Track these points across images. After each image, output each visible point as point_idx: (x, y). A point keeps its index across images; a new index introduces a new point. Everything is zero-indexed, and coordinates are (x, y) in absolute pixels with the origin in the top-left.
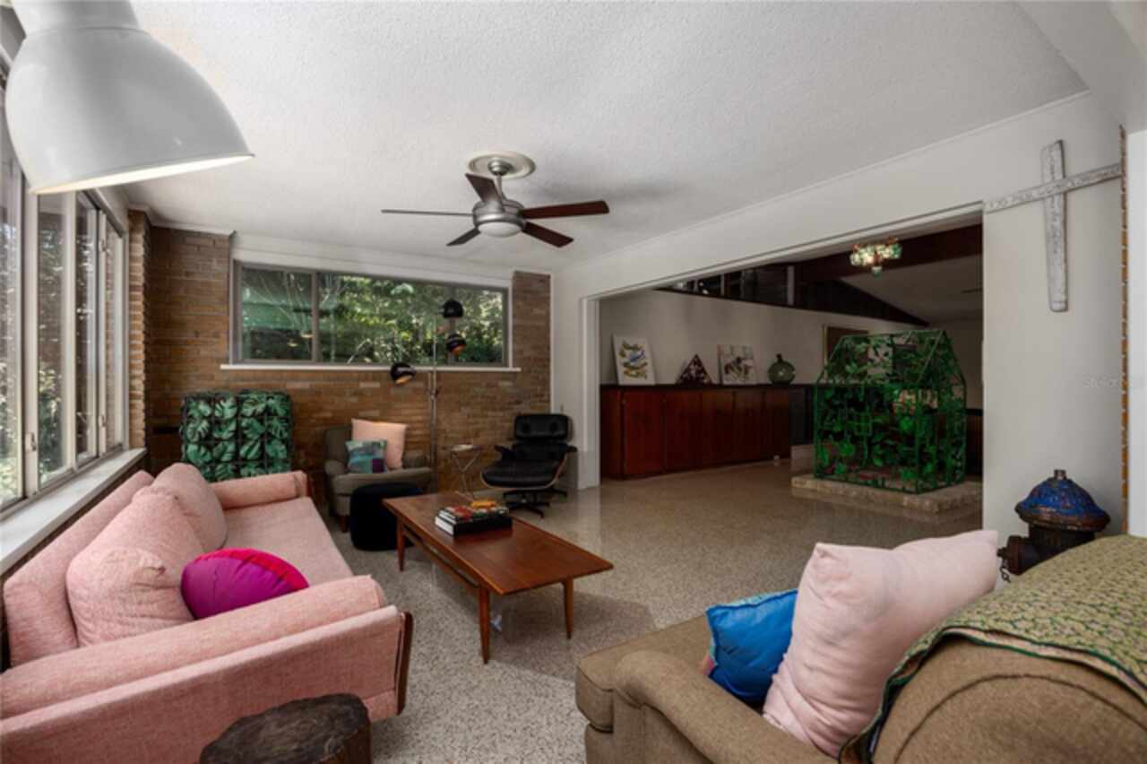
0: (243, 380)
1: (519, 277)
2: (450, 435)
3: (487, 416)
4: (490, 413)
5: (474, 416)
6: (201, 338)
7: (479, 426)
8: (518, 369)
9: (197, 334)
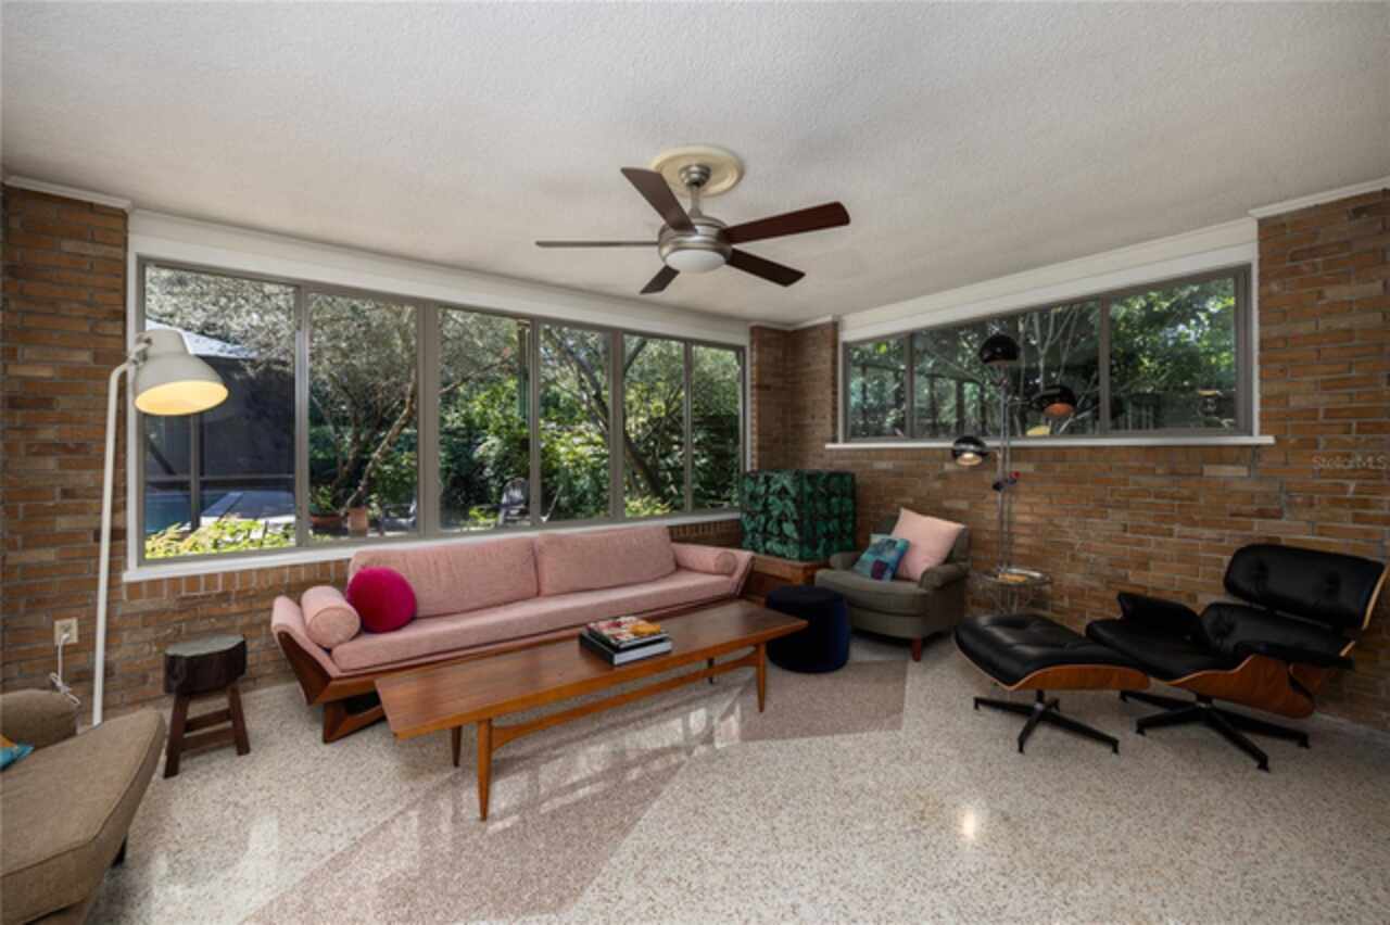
0: (843, 458)
1: (1270, 230)
2: (1084, 555)
3: (1170, 534)
4: (1177, 528)
5: (1139, 529)
6: (816, 421)
7: (1148, 550)
8: (1269, 440)
9: (813, 417)
